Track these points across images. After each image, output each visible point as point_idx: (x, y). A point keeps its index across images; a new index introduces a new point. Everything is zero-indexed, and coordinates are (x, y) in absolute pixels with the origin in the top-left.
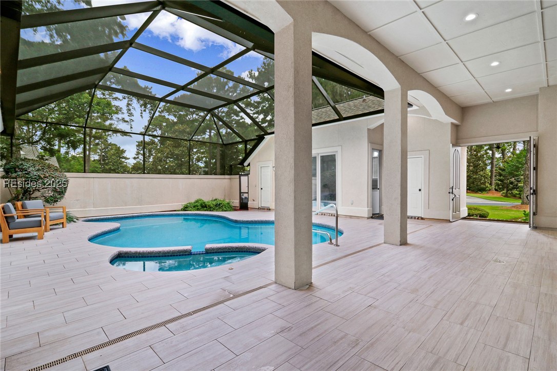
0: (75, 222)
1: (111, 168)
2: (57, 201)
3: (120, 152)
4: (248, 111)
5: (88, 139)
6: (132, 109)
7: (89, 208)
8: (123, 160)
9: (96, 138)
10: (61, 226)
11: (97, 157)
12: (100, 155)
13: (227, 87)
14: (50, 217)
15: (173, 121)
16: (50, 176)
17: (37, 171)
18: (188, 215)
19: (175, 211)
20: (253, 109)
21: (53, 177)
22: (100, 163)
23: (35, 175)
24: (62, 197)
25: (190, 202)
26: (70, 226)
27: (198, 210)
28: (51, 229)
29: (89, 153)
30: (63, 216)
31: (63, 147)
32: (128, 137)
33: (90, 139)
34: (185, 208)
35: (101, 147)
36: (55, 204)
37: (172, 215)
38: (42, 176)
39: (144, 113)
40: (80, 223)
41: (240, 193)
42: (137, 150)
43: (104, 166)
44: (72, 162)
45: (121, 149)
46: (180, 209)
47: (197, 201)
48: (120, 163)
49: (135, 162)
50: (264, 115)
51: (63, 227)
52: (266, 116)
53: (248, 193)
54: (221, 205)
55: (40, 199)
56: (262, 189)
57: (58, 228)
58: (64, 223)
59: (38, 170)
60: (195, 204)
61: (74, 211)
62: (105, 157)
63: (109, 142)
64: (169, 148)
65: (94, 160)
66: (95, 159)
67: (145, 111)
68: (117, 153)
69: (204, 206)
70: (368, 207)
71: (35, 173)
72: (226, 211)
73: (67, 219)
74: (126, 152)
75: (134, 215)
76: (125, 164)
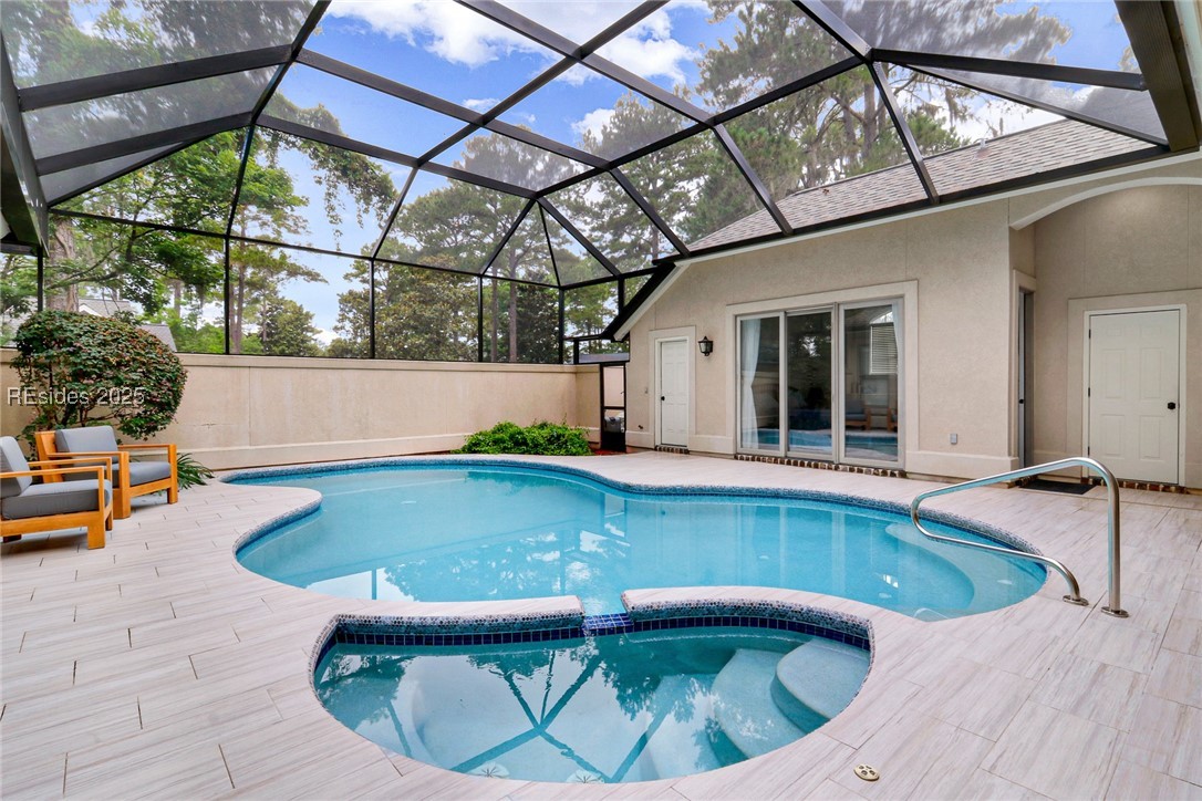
0: (203, 484)
1: (284, 350)
2: (155, 428)
3: (301, 319)
4: (578, 225)
5: (236, 289)
6: (337, 207)
7: (240, 445)
8: (309, 334)
9: (253, 285)
10: (164, 497)
11: (255, 329)
12: (262, 325)
13: (531, 172)
14: (131, 475)
15: (414, 250)
16: (134, 360)
17: (99, 345)
18: (483, 464)
19: (448, 452)
20: (589, 220)
21: (144, 364)
22: (262, 341)
23: (95, 358)
24: (169, 418)
25: (483, 430)
26: (188, 496)
27: (505, 450)
28: (135, 509)
29: (239, 320)
30: (168, 470)
31: (184, 304)
32: (319, 283)
33: (241, 290)
34: (472, 448)
35: (264, 306)
36: (150, 436)
37: (442, 464)
38: (113, 360)
39: (364, 215)
40: (215, 487)
41: (603, 408)
42: (342, 310)
43: (270, 348)
44: (204, 338)
45: (304, 312)
46: (460, 448)
47: (500, 429)
48: (303, 341)
49: (335, 336)
50: (614, 235)
51: (169, 502)
52: (618, 235)
53: (624, 409)
54: (563, 439)
55: (109, 424)
56: (663, 398)
57: (156, 505)
58: (173, 491)
59: (104, 344)
60: (497, 436)
61: (201, 453)
62: (274, 329)
63: (280, 296)
64: (411, 306)
65: (250, 335)
66: (252, 332)
67: (366, 211)
68: (297, 319)
69: (519, 442)
70: (1010, 455)
71: (94, 352)
72: (574, 455)
73: (179, 476)
74: (314, 318)
75: (350, 462)
76: (313, 342)
